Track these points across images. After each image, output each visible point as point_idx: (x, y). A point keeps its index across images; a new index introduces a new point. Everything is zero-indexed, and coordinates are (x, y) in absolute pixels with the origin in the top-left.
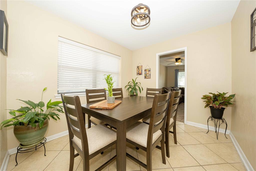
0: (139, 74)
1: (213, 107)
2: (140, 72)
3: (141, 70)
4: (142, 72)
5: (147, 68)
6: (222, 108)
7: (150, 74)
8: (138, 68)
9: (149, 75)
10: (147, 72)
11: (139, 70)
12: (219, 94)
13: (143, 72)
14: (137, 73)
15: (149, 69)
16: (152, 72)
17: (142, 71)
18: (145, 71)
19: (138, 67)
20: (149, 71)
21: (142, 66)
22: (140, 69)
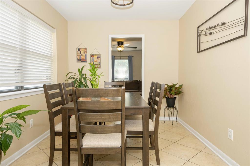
0: (80, 60)
1: (169, 97)
2: (83, 57)
3: (84, 55)
4: (86, 58)
5: (95, 53)
6: (174, 97)
7: (100, 62)
8: (79, 52)
9: (98, 63)
10: (95, 59)
11: (81, 55)
12: (172, 84)
13: (89, 59)
14: (77, 59)
15: (98, 55)
16: (102, 60)
17: (86, 56)
18: (91, 56)
19: (79, 49)
20: (99, 57)
21: (86, 49)
22: (82, 53)
